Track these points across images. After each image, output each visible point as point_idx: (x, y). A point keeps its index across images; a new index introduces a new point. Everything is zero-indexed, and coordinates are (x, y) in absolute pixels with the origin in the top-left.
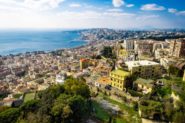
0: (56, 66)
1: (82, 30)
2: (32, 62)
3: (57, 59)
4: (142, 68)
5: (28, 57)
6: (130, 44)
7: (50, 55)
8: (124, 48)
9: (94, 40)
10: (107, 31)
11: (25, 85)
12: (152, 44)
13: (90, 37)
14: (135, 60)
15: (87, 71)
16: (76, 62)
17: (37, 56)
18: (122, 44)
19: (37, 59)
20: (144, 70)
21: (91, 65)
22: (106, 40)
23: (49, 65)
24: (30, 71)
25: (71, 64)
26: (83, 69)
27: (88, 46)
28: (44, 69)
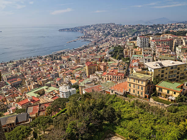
0: (56, 72)
1: (83, 27)
2: (28, 69)
3: (57, 64)
4: (165, 69)
5: (23, 64)
6: (145, 41)
7: (47, 59)
8: (138, 47)
9: (99, 38)
10: (115, 27)
11: (24, 98)
12: (171, 41)
13: (95, 35)
14: (153, 61)
15: (95, 77)
16: (80, 67)
17: (33, 62)
18: (135, 42)
19: (33, 66)
20: (168, 71)
21: (99, 70)
22: (113, 38)
23: (48, 72)
24: (27, 80)
25: (73, 69)
26: (91, 75)
27: (92, 46)
28: (43, 77)
